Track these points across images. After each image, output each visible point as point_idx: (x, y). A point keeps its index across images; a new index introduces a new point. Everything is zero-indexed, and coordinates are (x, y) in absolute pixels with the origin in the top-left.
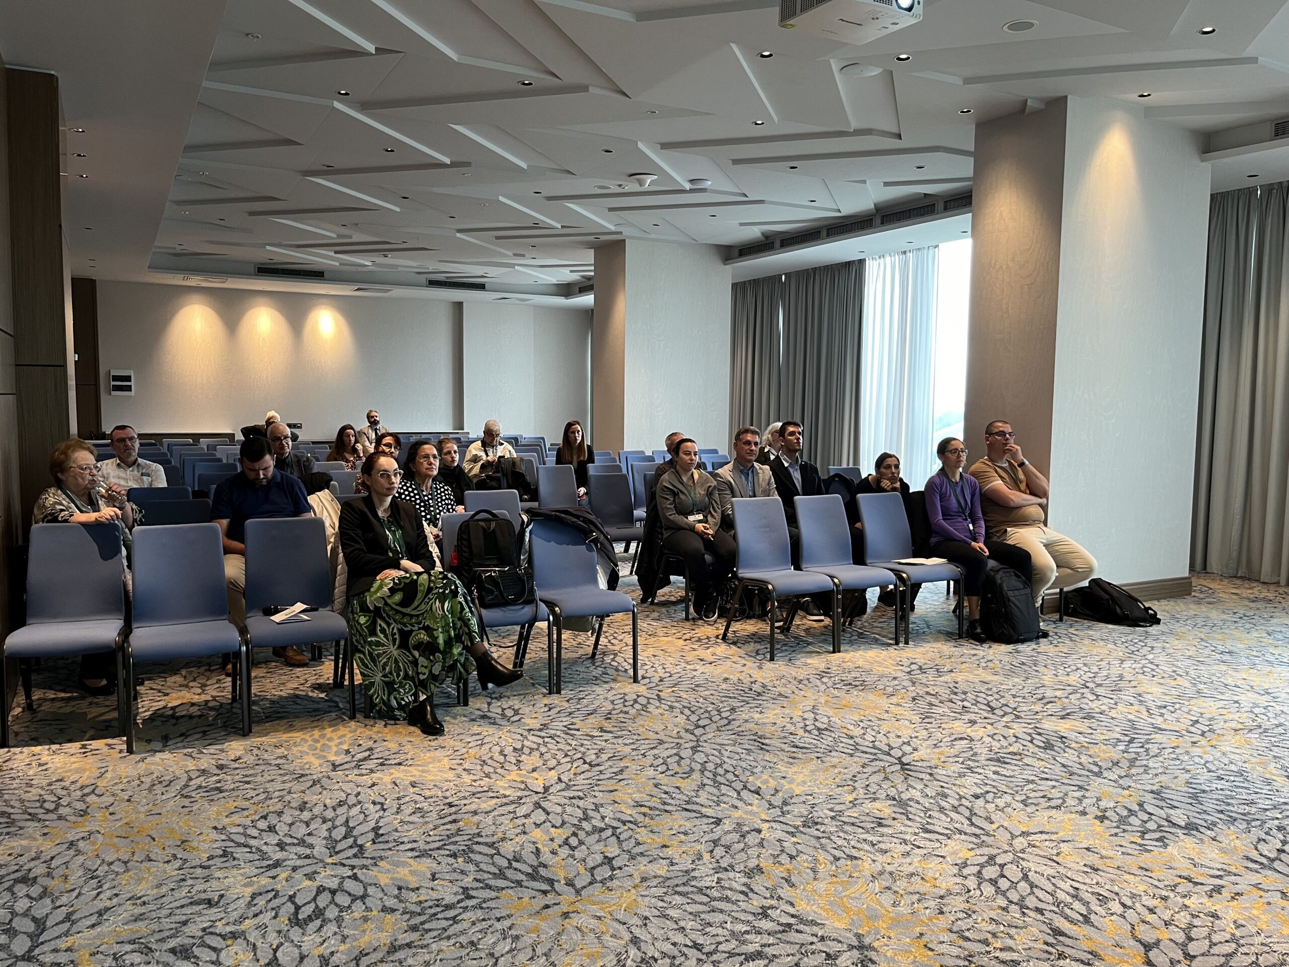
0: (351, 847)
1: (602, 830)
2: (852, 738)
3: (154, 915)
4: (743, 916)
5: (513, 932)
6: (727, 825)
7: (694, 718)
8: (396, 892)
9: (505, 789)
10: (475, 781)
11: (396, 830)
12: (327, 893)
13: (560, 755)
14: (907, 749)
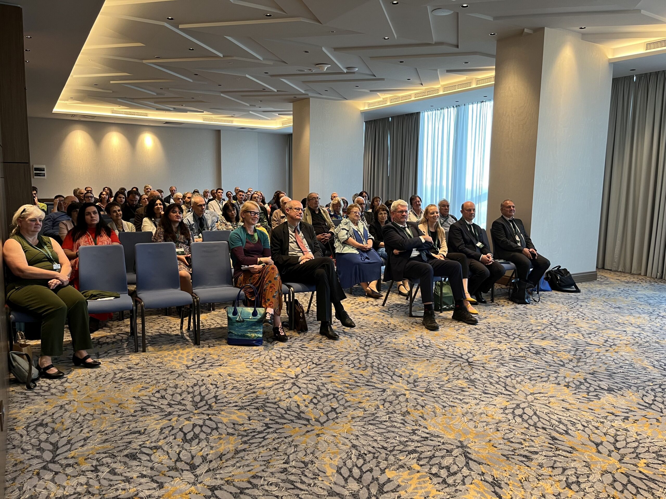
0: (205, 405)
1: (327, 395)
2: (442, 350)
3: (113, 439)
4: (404, 434)
5: (294, 443)
6: (389, 392)
7: (363, 341)
8: (232, 426)
9: (276, 376)
10: (260, 373)
11: (226, 397)
12: (198, 426)
13: (300, 360)
14: (470, 355)
